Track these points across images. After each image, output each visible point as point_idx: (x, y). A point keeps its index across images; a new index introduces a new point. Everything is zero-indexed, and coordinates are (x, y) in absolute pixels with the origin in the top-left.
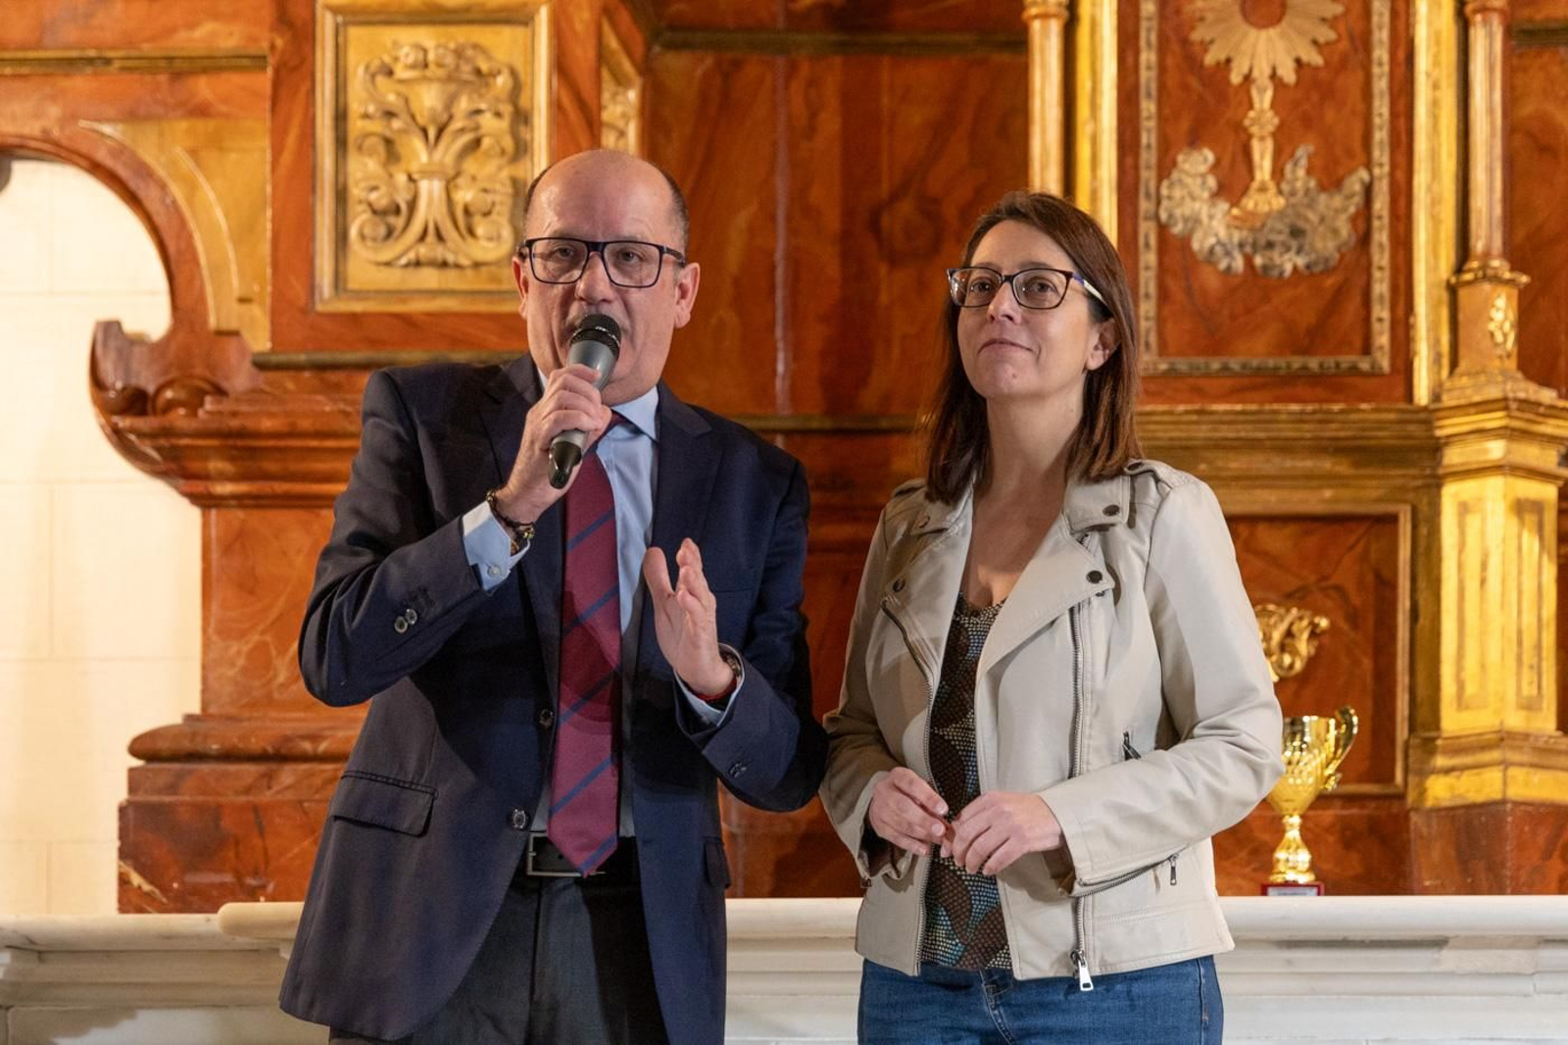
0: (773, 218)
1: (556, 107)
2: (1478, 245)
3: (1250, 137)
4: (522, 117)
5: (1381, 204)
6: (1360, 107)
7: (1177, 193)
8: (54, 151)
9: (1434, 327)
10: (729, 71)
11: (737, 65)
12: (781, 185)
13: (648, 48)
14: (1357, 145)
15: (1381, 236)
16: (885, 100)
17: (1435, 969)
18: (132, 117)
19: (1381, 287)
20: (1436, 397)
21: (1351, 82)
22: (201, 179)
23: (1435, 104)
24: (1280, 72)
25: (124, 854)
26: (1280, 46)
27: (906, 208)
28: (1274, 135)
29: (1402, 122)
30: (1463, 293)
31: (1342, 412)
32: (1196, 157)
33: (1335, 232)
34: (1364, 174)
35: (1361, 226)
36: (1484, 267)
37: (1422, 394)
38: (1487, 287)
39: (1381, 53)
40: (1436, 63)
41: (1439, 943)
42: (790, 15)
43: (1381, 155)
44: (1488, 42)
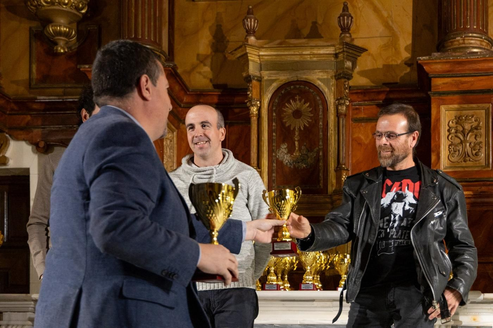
3: (294, 141)
5: (321, 154)
6: (317, 134)
7: (280, 152)
14: (316, 142)
15: (321, 160)
17: (313, 306)
19: (321, 171)
21: (315, 130)
24: (301, 128)
26: (300, 122)
28: (299, 140)
29: (325, 138)
31: (312, 196)
32: (284, 145)
34: (317, 148)
35: (317, 158)
36: (342, 167)
37: (329, 193)
38: (341, 171)
39: (321, 124)
41: (313, 300)
43: (321, 144)
44: (342, 121)
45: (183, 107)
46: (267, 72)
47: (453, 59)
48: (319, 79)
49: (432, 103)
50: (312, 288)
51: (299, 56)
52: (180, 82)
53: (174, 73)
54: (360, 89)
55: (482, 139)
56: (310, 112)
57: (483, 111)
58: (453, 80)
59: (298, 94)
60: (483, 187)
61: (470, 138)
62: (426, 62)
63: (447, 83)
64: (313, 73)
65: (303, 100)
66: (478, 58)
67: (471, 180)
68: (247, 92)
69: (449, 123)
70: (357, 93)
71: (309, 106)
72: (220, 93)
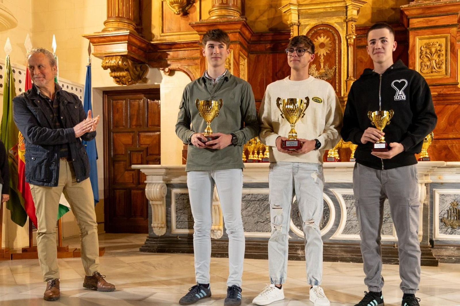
0: (264, 75)
1: (234, 63)
2: (350, 76)
3: (320, 62)
4: (230, 64)
5: (337, 71)
6: (334, 58)
7: (311, 70)
8: (180, 70)
9: (344, 86)
10: (258, 57)
11: (259, 55)
12: (265, 70)
13: (248, 54)
14: (334, 63)
15: (337, 75)
16: (278, 59)
17: (334, 171)
18: (189, 65)
19: (337, 81)
20: (344, 95)
21: (333, 55)
22: (196, 72)
23: (344, 57)
24: (324, 54)
25: (183, 156)
26: (324, 50)
27: (280, 73)
28: (323, 62)
29: (340, 60)
30: (348, 82)
32: (314, 65)
33: (331, 74)
34: (335, 67)
35: (335, 73)
36: (350, 78)
37: (342, 95)
38: (351, 81)
39: (337, 51)
40: (344, 52)
41: (334, 168)
42: (266, 49)
43: (337, 64)
44: (351, 49)
45: (252, 44)
46: (303, 20)
47: (424, 6)
48: (336, 23)
49: (410, 35)
50: (334, 160)
51: (323, 9)
52: (249, 29)
53: (245, 24)
54: (362, 27)
55: (443, 58)
56: (330, 44)
57: (444, 39)
58: (424, 20)
59: (322, 33)
60: (444, 89)
61: (435, 57)
62: (406, 9)
63: (420, 22)
64: (332, 19)
65: (326, 37)
66: (441, 4)
67: (436, 85)
68: (290, 32)
69: (421, 47)
70: (360, 29)
71: (330, 40)
72: (273, 34)
